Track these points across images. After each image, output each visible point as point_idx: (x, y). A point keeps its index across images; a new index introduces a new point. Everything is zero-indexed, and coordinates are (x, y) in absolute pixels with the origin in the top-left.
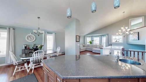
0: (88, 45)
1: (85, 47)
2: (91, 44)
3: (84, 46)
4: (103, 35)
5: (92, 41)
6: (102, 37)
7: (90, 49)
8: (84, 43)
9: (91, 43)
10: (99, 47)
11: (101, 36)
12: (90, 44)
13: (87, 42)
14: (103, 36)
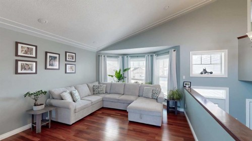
0: (111, 84)
1: (98, 93)
2: (121, 82)
3: (94, 91)
4: (157, 53)
5: (125, 70)
6: (155, 57)
7: (118, 101)
8: (98, 80)
9: (120, 77)
10: (150, 95)
11: (152, 54)
12: (116, 79)
13: (108, 74)
14: (158, 55)
